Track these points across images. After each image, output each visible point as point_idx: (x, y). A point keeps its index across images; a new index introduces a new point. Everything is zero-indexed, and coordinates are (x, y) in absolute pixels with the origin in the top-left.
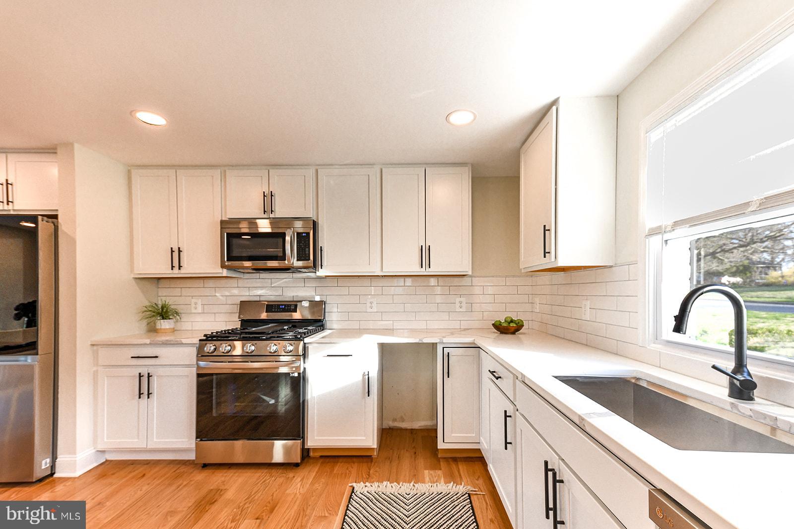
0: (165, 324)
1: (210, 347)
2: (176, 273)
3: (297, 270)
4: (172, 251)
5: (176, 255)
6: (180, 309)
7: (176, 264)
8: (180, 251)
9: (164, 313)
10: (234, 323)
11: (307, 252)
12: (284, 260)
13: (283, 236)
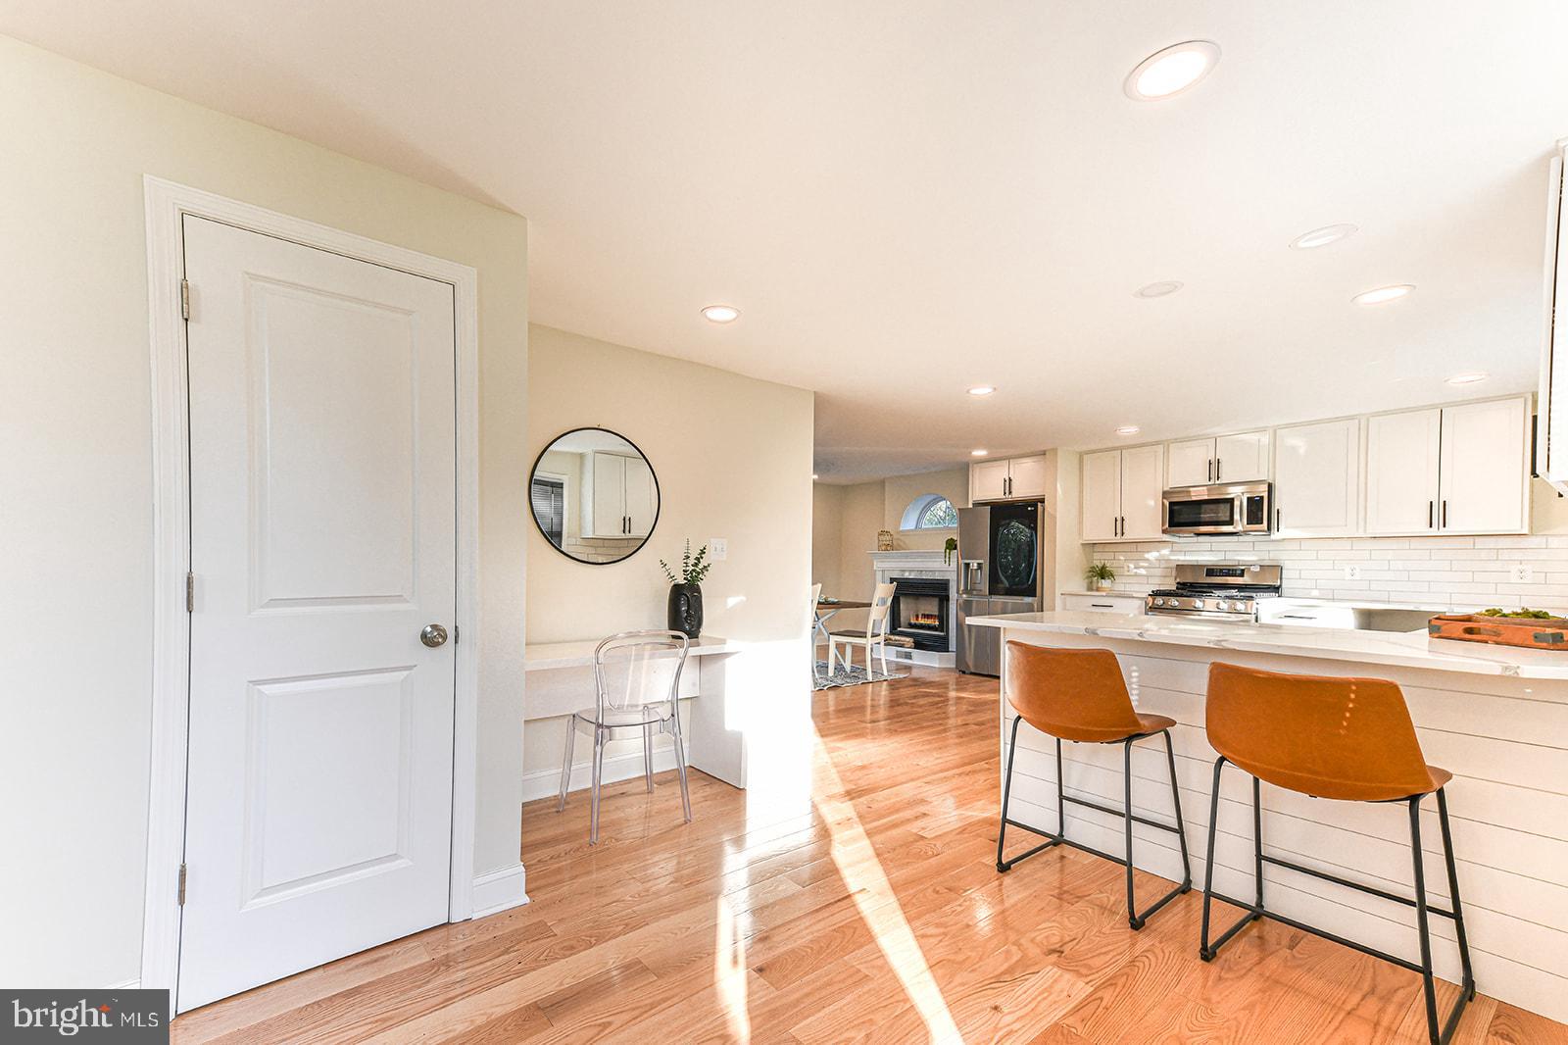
0: (1106, 584)
1: (1160, 601)
2: (1119, 539)
3: (1246, 533)
4: (1116, 520)
5: (1119, 523)
6: (1115, 572)
7: (1119, 531)
8: (1123, 520)
9: (1103, 573)
10: (1170, 585)
11: (1260, 516)
12: (1231, 522)
13: (1231, 501)
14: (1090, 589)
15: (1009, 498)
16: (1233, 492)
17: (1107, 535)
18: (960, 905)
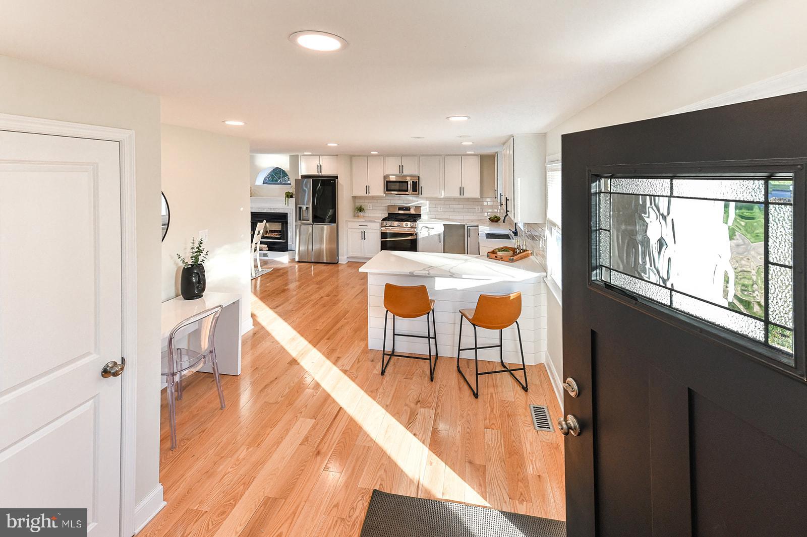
0: (361, 214)
2: (367, 195)
3: (412, 195)
5: (367, 188)
6: (365, 208)
7: (367, 192)
9: (361, 209)
10: (388, 214)
11: (416, 189)
12: (407, 191)
13: (407, 182)
14: (355, 216)
15: (320, 174)
16: (408, 179)
17: (363, 193)
18: (379, 398)
